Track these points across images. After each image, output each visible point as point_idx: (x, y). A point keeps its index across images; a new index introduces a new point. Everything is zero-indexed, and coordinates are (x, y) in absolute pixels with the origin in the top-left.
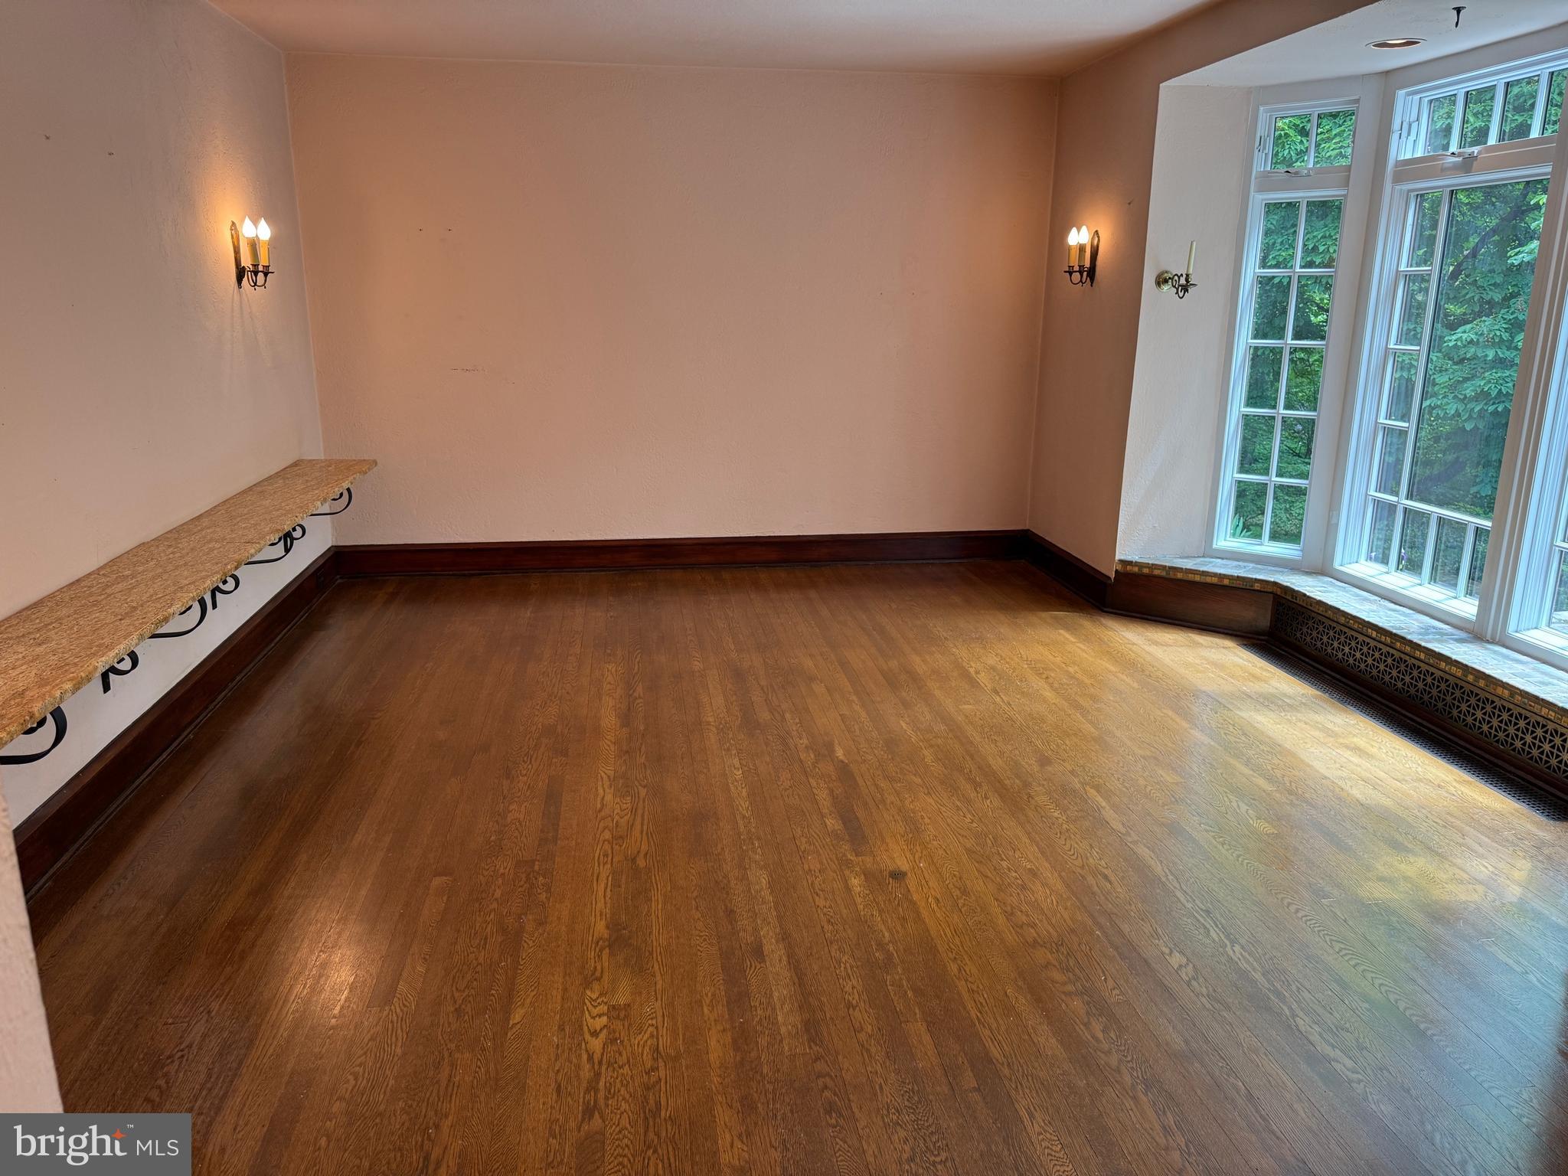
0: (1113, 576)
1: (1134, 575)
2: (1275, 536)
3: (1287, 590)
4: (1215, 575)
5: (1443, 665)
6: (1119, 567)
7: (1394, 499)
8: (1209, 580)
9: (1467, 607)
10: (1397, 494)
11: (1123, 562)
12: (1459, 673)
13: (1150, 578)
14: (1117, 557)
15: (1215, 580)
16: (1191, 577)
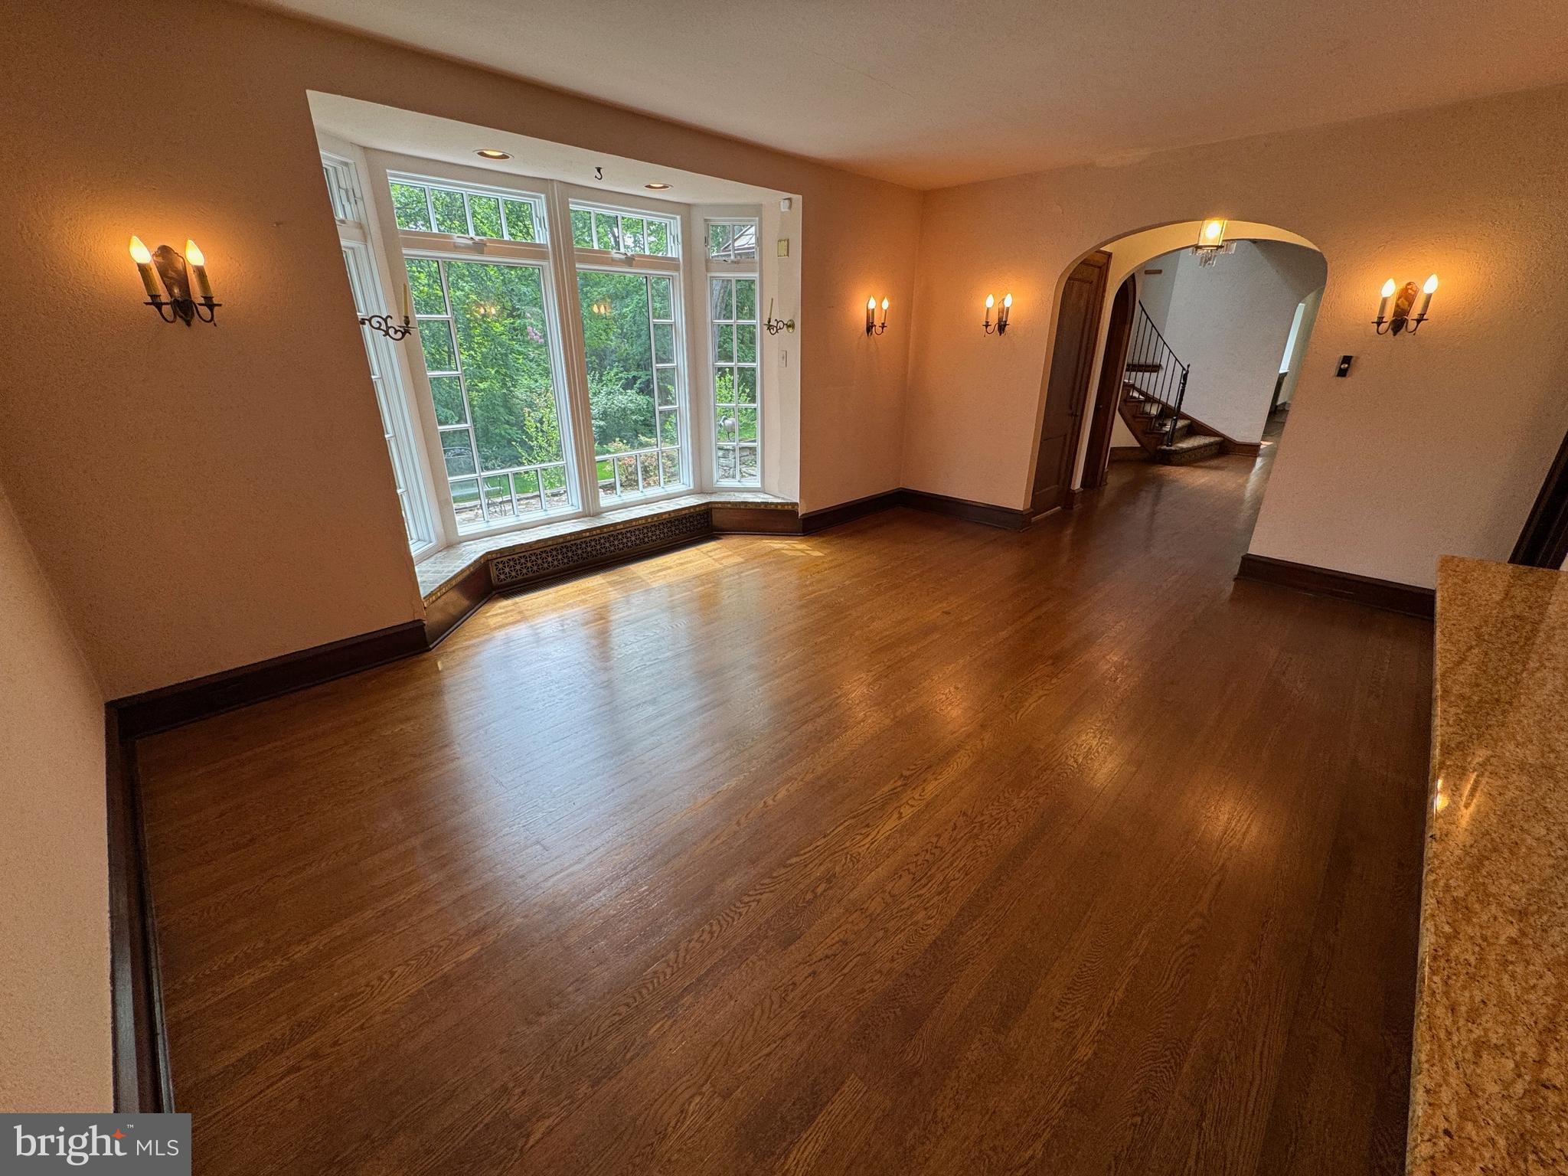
7: (474, 475)
10: (474, 472)
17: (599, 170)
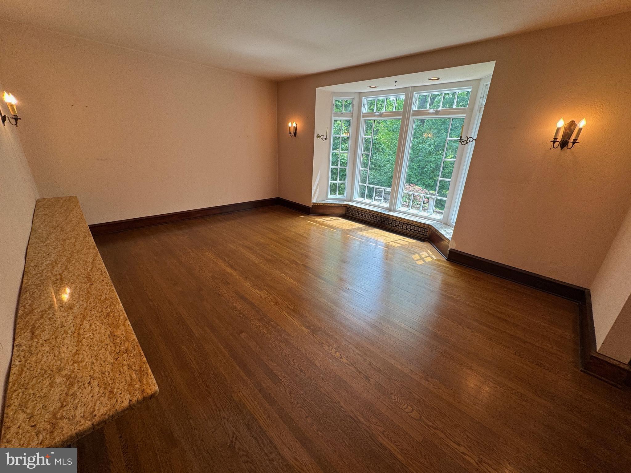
0: (311, 206)
1: (316, 206)
2: (339, 194)
3: (349, 205)
4: (334, 204)
5: (391, 217)
6: (313, 204)
7: (365, 185)
8: (332, 205)
9: (387, 205)
10: (366, 183)
11: (314, 203)
12: (395, 218)
13: (319, 206)
14: (312, 202)
15: (334, 205)
16: (329, 205)
17: (396, 82)
